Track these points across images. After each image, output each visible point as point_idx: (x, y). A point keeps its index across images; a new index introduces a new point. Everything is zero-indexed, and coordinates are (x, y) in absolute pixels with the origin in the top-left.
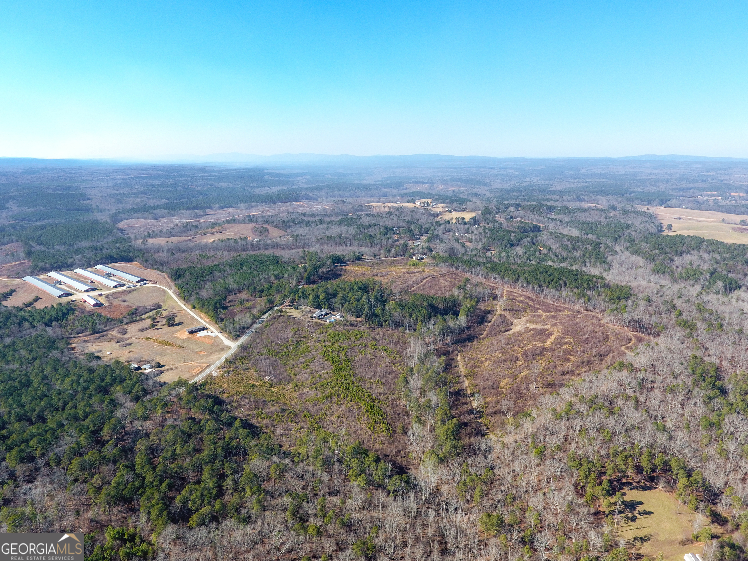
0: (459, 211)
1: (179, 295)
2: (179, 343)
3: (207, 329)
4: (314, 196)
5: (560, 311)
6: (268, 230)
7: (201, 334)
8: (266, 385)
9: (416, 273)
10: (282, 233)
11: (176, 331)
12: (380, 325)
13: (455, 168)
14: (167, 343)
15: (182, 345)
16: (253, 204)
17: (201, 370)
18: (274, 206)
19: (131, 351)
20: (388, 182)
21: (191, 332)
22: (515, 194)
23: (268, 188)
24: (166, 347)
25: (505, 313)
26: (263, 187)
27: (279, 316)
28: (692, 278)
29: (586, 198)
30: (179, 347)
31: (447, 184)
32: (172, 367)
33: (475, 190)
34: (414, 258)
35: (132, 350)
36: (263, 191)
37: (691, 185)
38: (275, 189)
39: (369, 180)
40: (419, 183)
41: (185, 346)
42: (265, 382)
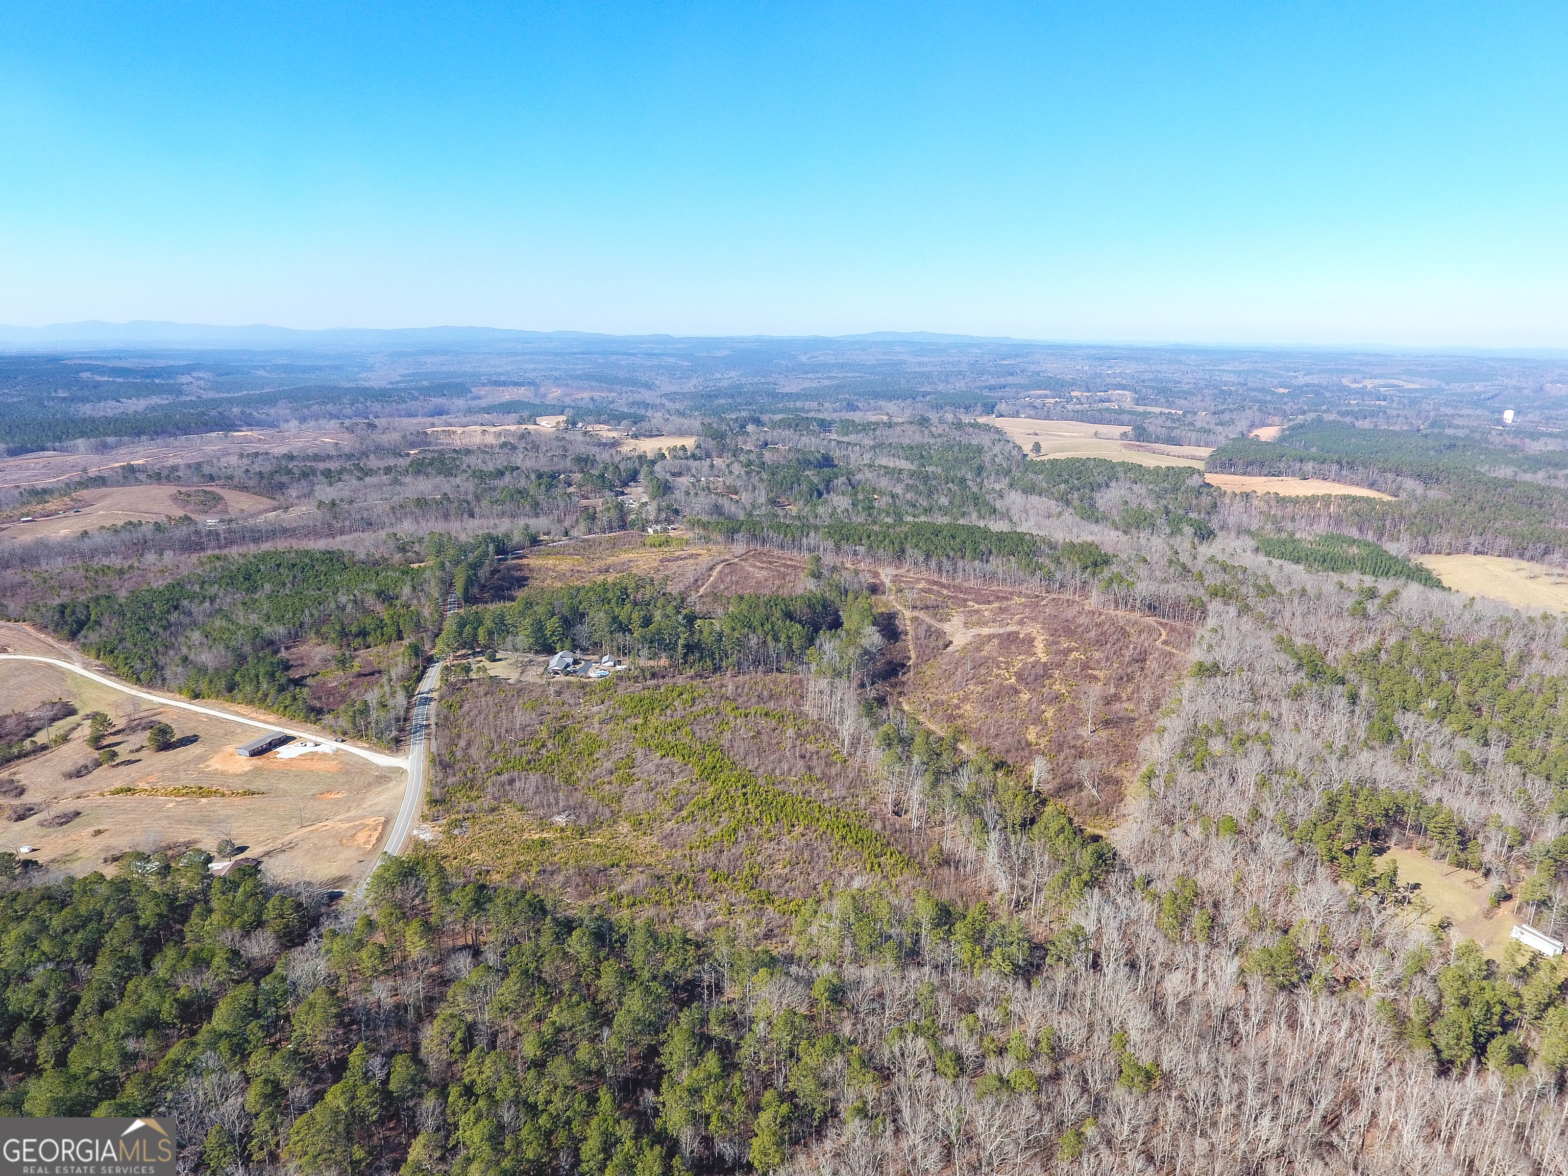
0: (651, 436)
1: (106, 671)
2: (238, 786)
3: (293, 738)
4: (264, 417)
5: (1007, 599)
6: (221, 498)
7: (285, 752)
8: (569, 833)
9: (685, 558)
10: (266, 502)
11: (202, 758)
12: (717, 669)
13: (556, 355)
14: (201, 792)
15: (253, 788)
16: (111, 440)
17: (376, 835)
18: (176, 443)
19: (98, 832)
20: (425, 383)
21: (256, 753)
22: (722, 401)
23: (114, 403)
24: (204, 800)
25: (916, 613)
26: (99, 401)
27: (465, 682)
28: (1145, 524)
29: (860, 405)
30: (245, 793)
31: (567, 385)
32: (278, 844)
33: (638, 397)
34: (650, 531)
35: (101, 827)
36: (109, 409)
37: (1002, 381)
38: (136, 405)
39: (377, 380)
40: (504, 384)
41: (263, 789)
42: (562, 830)
